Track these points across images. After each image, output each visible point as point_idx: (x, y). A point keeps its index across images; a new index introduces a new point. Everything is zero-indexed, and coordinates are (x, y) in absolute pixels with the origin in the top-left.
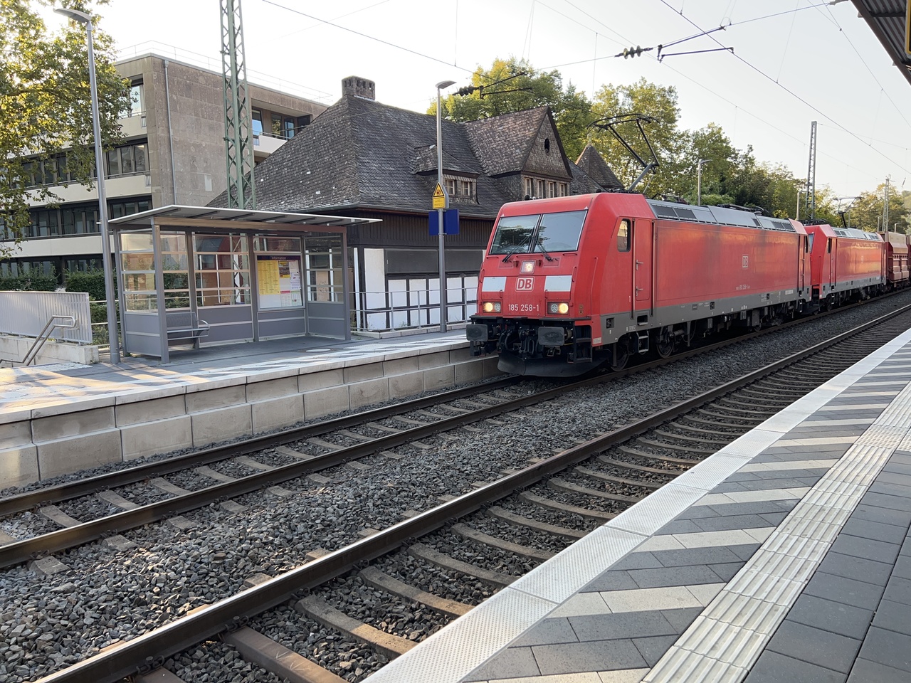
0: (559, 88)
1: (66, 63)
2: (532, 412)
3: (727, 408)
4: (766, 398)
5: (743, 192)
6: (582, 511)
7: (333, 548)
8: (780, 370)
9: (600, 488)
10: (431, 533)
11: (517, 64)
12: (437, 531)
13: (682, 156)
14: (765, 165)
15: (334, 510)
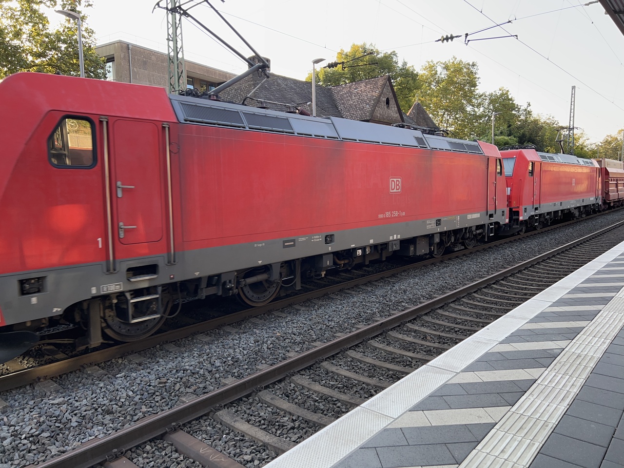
1: (63, 46)
2: (376, 285)
3: (512, 284)
4: (539, 278)
5: (524, 135)
6: (410, 354)
7: (239, 377)
8: (549, 258)
9: (423, 338)
10: (306, 368)
11: (367, 47)
12: (311, 366)
13: (482, 109)
14: (539, 116)
15: (241, 351)
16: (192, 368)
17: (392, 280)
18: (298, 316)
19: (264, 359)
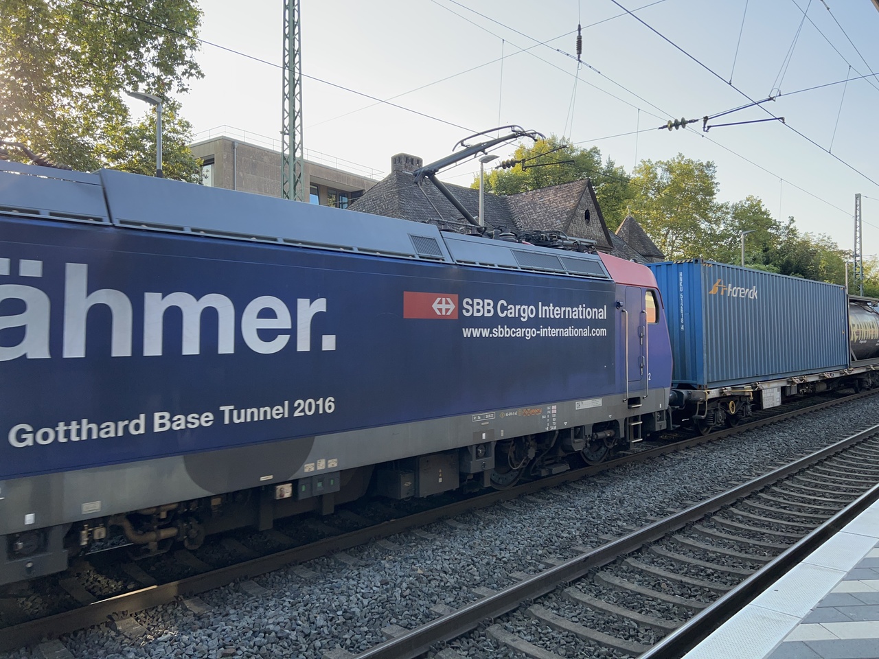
0: (598, 164)
2: (575, 489)
5: (788, 262)
6: (635, 615)
7: (353, 648)
9: (654, 586)
10: (462, 636)
11: (558, 142)
12: (469, 633)
14: (808, 236)
15: (358, 599)
16: (278, 628)
17: (600, 481)
18: (452, 538)
19: (395, 615)
